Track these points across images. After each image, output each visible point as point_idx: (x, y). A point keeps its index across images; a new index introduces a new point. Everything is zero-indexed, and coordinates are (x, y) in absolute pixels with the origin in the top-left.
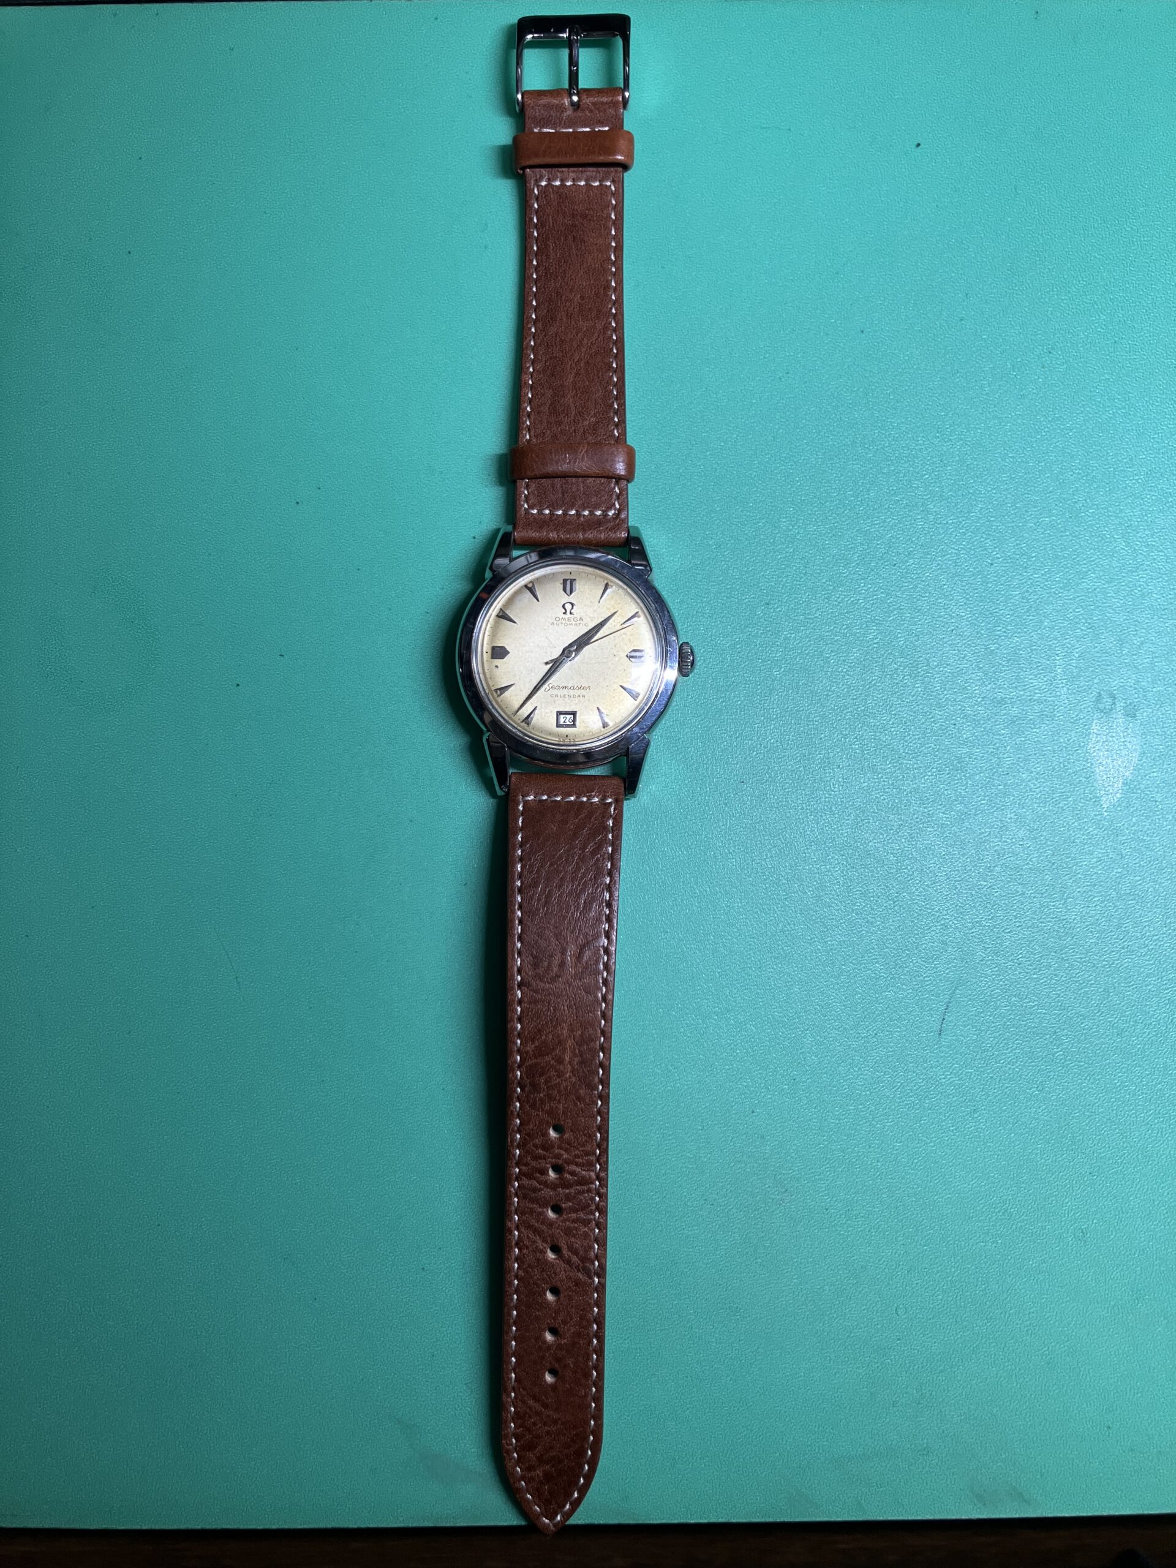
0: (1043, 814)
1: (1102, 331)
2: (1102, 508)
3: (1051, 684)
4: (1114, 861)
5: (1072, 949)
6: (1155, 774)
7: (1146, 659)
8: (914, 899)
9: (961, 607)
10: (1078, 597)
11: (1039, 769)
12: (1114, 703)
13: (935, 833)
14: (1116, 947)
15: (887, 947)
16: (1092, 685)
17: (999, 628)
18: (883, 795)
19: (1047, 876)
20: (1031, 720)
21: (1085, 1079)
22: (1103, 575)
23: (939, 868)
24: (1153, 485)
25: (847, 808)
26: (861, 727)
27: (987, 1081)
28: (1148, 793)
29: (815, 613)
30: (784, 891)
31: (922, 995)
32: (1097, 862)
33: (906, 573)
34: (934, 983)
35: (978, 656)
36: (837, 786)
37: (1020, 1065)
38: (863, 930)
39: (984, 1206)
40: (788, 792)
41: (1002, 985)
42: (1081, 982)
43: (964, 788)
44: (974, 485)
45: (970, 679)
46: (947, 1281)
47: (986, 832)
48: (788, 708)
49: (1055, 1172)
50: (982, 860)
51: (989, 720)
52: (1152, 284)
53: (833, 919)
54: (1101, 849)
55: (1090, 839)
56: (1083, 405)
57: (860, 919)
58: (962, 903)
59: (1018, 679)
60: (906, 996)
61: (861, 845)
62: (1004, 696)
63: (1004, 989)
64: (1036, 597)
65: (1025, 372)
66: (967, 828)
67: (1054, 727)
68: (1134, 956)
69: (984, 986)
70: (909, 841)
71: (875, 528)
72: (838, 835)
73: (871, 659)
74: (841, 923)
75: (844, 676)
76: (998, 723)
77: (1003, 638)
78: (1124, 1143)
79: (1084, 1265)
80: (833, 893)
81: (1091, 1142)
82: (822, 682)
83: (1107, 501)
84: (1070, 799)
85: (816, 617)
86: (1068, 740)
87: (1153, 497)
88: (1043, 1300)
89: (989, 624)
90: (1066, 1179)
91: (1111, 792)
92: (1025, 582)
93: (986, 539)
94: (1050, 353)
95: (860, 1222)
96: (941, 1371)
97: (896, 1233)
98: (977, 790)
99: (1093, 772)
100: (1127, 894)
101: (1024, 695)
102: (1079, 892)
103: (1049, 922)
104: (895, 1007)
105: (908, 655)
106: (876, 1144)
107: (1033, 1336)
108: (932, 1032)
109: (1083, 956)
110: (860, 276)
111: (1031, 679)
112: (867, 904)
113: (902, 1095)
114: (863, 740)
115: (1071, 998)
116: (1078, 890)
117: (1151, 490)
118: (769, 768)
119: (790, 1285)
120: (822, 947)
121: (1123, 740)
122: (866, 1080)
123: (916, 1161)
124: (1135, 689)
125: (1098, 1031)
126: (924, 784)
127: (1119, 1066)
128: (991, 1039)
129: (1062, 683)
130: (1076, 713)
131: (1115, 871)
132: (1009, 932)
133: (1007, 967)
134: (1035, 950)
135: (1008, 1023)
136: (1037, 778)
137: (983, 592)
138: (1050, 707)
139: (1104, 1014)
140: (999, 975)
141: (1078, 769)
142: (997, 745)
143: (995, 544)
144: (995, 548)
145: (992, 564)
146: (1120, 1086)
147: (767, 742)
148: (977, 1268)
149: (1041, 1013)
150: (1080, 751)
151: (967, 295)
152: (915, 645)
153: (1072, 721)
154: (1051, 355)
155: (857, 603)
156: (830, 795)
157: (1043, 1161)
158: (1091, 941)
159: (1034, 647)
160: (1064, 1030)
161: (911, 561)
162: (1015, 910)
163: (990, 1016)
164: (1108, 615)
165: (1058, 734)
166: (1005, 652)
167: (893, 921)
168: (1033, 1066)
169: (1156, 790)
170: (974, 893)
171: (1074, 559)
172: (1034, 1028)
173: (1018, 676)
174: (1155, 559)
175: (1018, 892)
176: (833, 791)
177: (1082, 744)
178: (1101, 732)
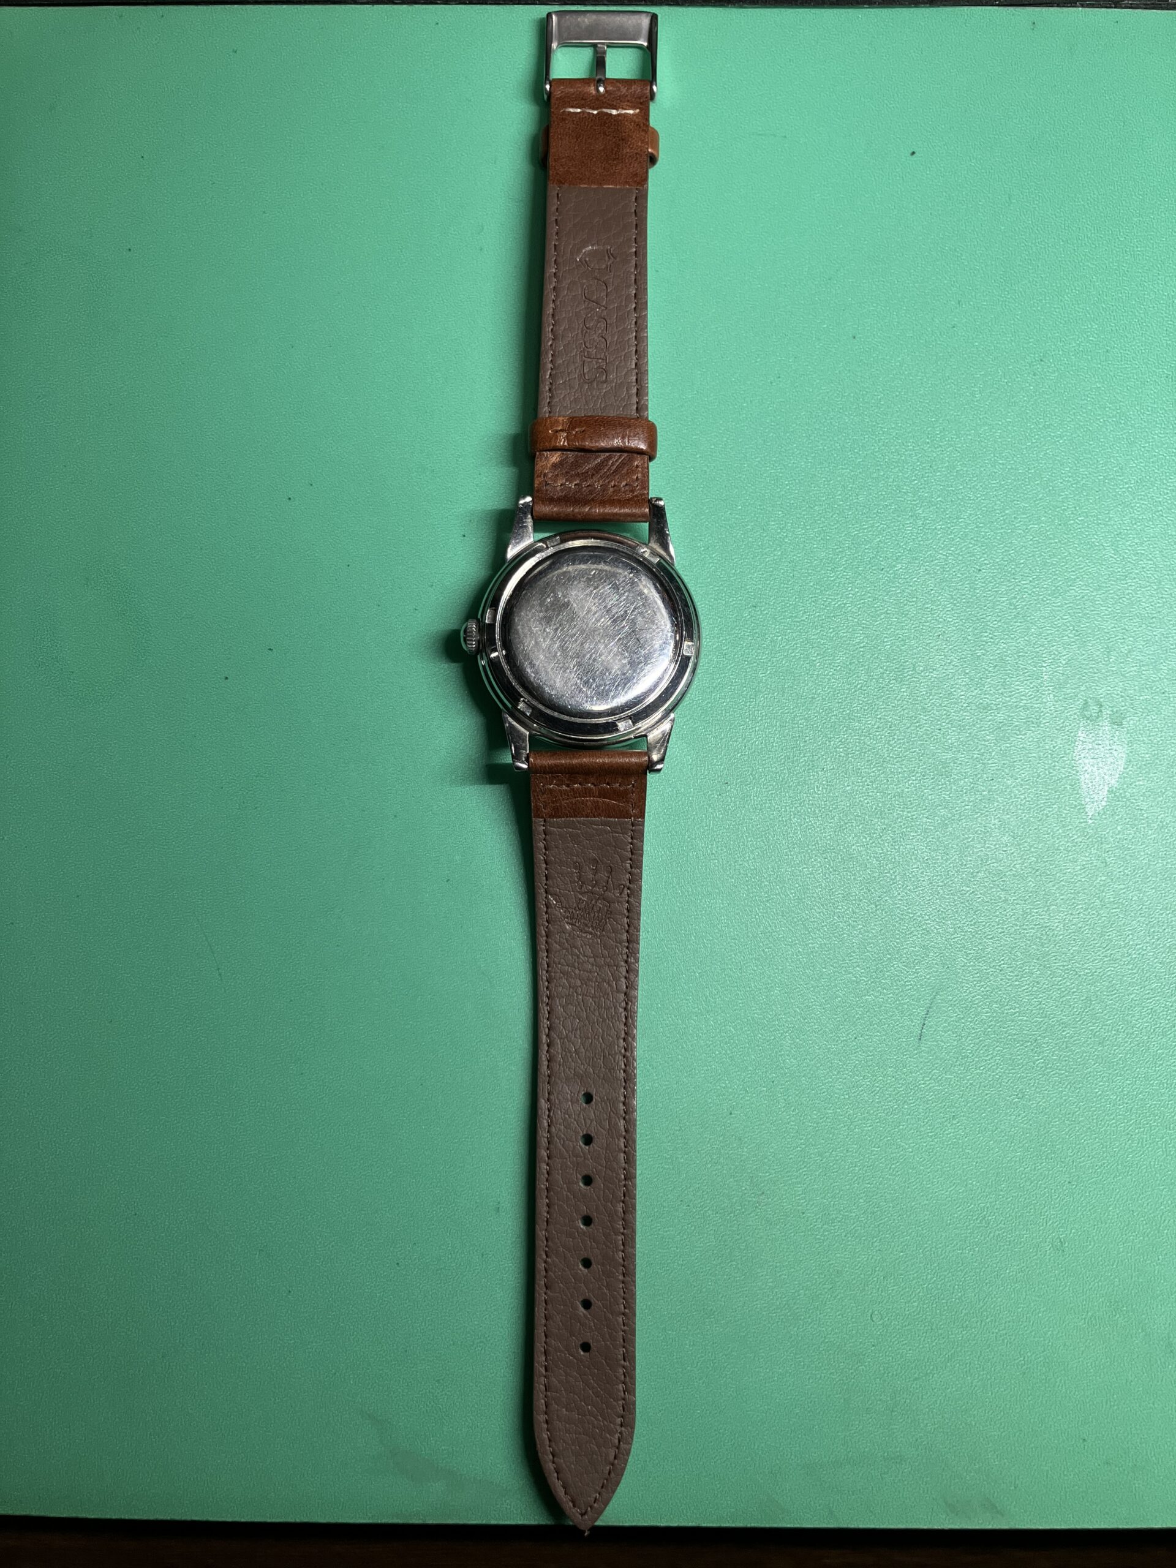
0: (1027, 820)
1: (1094, 339)
2: (1091, 516)
3: (1038, 691)
4: (1098, 870)
5: (1055, 956)
6: (1141, 783)
7: (1133, 667)
8: (896, 904)
9: (948, 613)
10: (1066, 604)
11: (1023, 775)
12: (1101, 711)
13: (918, 837)
14: (1099, 955)
15: (868, 951)
16: (1079, 693)
17: (986, 634)
18: (866, 799)
19: (1031, 883)
20: (1016, 726)
21: (1066, 1088)
22: (1092, 583)
23: (922, 873)
24: (1143, 493)
25: (831, 811)
26: (846, 730)
27: (967, 1087)
28: (1134, 801)
29: (802, 617)
30: (766, 893)
31: (903, 1000)
32: (1081, 870)
33: (894, 578)
34: (915, 988)
35: (965, 662)
36: (820, 789)
37: (1000, 1072)
38: (844, 934)
39: (961, 1214)
40: (772, 794)
41: (983, 992)
42: (1063, 990)
43: (948, 793)
44: (963, 491)
45: (956, 684)
46: (923, 1288)
47: (969, 838)
48: (773, 710)
49: (1034, 1180)
50: (965, 865)
51: (974, 725)
52: (1145, 294)
53: (814, 921)
54: (1085, 856)
55: (1075, 846)
56: (1074, 413)
57: (841, 922)
58: (944, 909)
59: (1004, 684)
60: (887, 1000)
61: (844, 848)
62: (990, 702)
63: (985, 995)
64: (1023, 603)
65: (1017, 380)
66: (951, 833)
67: (1039, 734)
68: (1117, 965)
69: (965, 992)
70: (892, 845)
71: (863, 532)
72: (821, 838)
73: (856, 662)
74: (823, 926)
75: (829, 680)
76: (983, 728)
77: (990, 644)
78: (1104, 1153)
79: (1061, 1274)
80: (815, 895)
81: (1070, 1151)
82: (807, 685)
83: (1096, 509)
84: (1055, 806)
85: (804, 620)
86: (1054, 747)
87: (1143, 506)
88: (1020, 1310)
89: (976, 629)
90: (1045, 1188)
91: (1096, 800)
92: (1013, 589)
93: (975, 545)
94: (1041, 360)
95: (837, 1227)
96: (916, 1379)
97: (873, 1239)
98: (962, 795)
99: (1078, 780)
100: (1110, 902)
101: (1009, 701)
102: (1062, 899)
103: (1031, 928)
104: (875, 1011)
105: (894, 659)
106: (855, 1149)
107: (1009, 1345)
108: (911, 1037)
109: (1065, 964)
110: (852, 282)
111: (1018, 685)
112: (849, 908)
113: (880, 1099)
114: (848, 744)
115: (1052, 1006)
116: (1062, 897)
117: (1141, 499)
118: (753, 770)
119: (764, 1289)
120: (803, 949)
121: (1109, 748)
122: (845, 1083)
123: (893, 1166)
124: (1122, 697)
125: (1079, 1040)
126: (908, 788)
127: (1100, 1075)
128: (972, 1045)
129: (1049, 690)
130: (1062, 721)
131: (1099, 879)
132: (991, 938)
133: (988, 974)
134: (1017, 956)
135: (989, 1030)
136: (1021, 785)
137: (970, 598)
138: (1036, 714)
139: (1085, 1023)
140: (981, 981)
141: (1063, 776)
142: (982, 751)
143: (984, 550)
144: (984, 554)
145: (980, 570)
146: (1100, 1095)
147: (752, 744)
148: (953, 1276)
149: (1022, 1020)
150: (1065, 758)
151: (959, 302)
152: (901, 650)
153: (1058, 728)
154: (1043, 363)
155: (843, 607)
156: (814, 797)
157: (1022, 1169)
158: (1074, 948)
159: (1021, 654)
160: (1045, 1037)
161: (899, 566)
162: (997, 916)
163: (971, 1022)
164: (1096, 622)
165: (1044, 740)
166: (991, 658)
167: (875, 925)
168: (1013, 1074)
169: (1142, 798)
170: (956, 898)
171: (1063, 566)
172: (1015, 1034)
173: (1004, 682)
174: (1143, 568)
175: (1000, 898)
176: (816, 794)
177: (1068, 751)
178: (1086, 740)
